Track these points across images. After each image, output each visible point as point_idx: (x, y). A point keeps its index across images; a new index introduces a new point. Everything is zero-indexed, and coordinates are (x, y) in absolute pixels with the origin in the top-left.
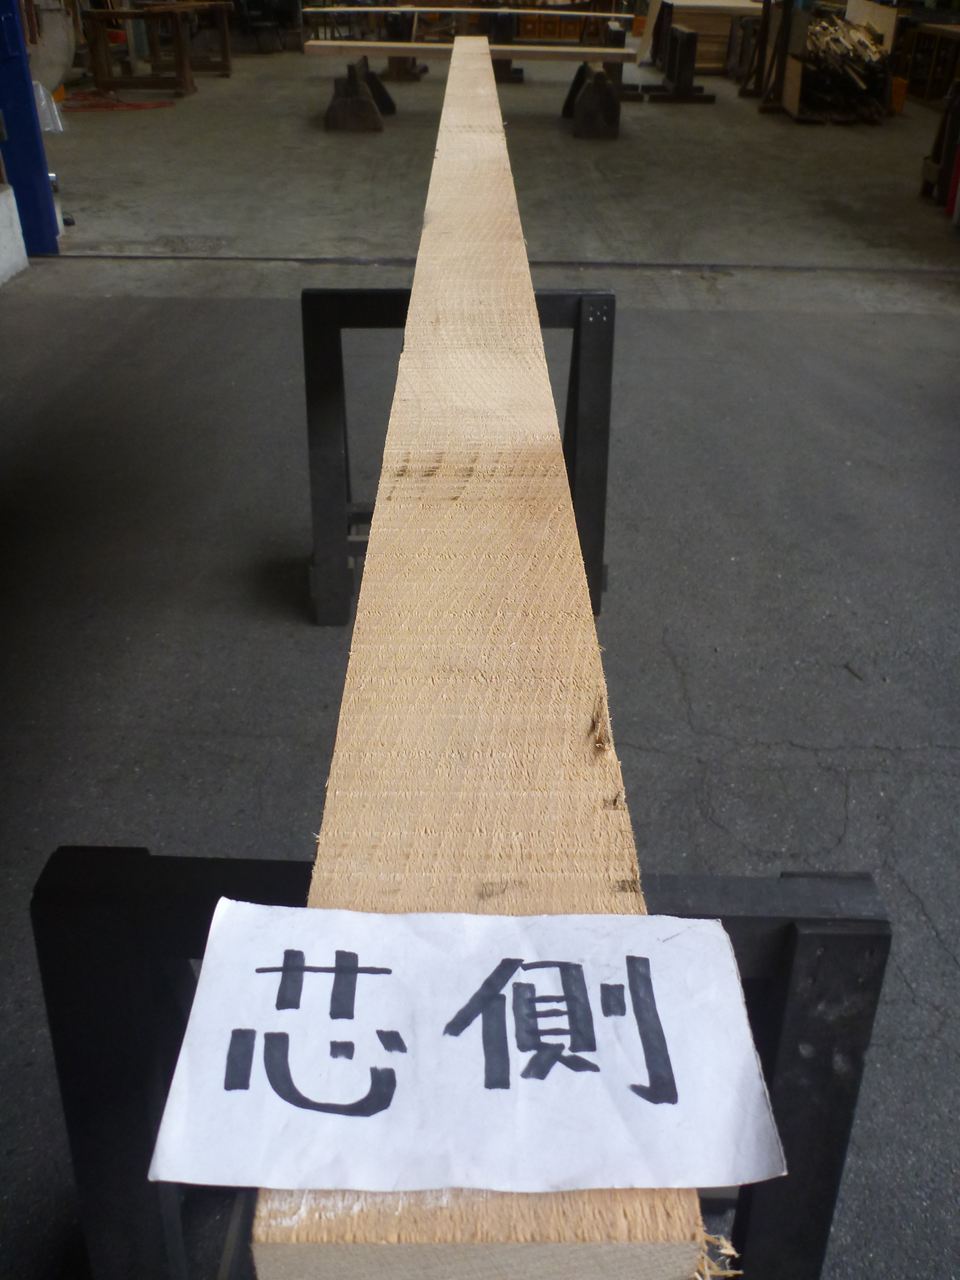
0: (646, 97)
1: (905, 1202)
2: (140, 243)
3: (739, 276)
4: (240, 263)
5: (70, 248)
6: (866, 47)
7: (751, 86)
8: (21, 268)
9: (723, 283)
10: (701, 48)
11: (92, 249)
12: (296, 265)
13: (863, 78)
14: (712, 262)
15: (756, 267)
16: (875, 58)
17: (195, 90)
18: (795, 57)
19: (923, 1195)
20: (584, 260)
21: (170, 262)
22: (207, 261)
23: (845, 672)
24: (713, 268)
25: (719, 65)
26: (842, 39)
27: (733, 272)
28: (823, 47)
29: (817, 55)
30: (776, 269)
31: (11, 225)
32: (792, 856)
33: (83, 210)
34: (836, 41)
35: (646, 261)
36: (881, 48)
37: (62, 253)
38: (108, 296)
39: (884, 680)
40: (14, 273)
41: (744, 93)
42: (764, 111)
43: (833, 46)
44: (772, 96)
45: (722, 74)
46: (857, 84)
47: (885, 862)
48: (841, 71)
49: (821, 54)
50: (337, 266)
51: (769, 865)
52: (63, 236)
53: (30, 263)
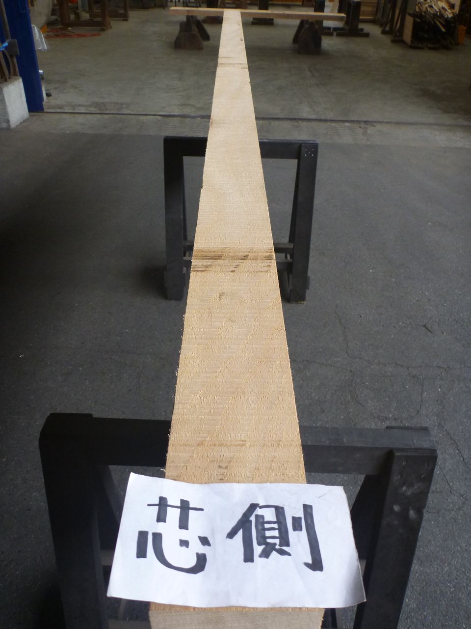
0: (335, 34)
1: (442, 588)
2: (83, 106)
3: (379, 127)
4: (133, 117)
5: (48, 109)
6: (446, 10)
7: (387, 29)
8: (25, 118)
9: (370, 130)
10: (363, 8)
11: (60, 108)
12: (159, 118)
13: (444, 26)
14: (365, 120)
15: (387, 122)
16: (450, 16)
17: (111, 27)
18: (410, 15)
19: (451, 585)
20: (302, 118)
21: (98, 116)
22: (116, 115)
23: (424, 329)
24: (365, 122)
25: (372, 17)
26: (433, 6)
27: (375, 124)
28: (424, 9)
29: (421, 14)
30: (397, 123)
31: (21, 97)
32: (395, 419)
33: (56, 88)
34: (431, 7)
35: (333, 119)
36: (453, 11)
37: (45, 111)
38: (67, 132)
39: (443, 333)
40: (22, 121)
41: (384, 32)
42: (393, 41)
43: (429, 9)
44: (398, 34)
45: (373, 22)
46: (440, 29)
47: (440, 423)
48: (433, 22)
49: (423, 14)
50: (179, 118)
51: (383, 423)
52: (46, 102)
53: (30, 115)
